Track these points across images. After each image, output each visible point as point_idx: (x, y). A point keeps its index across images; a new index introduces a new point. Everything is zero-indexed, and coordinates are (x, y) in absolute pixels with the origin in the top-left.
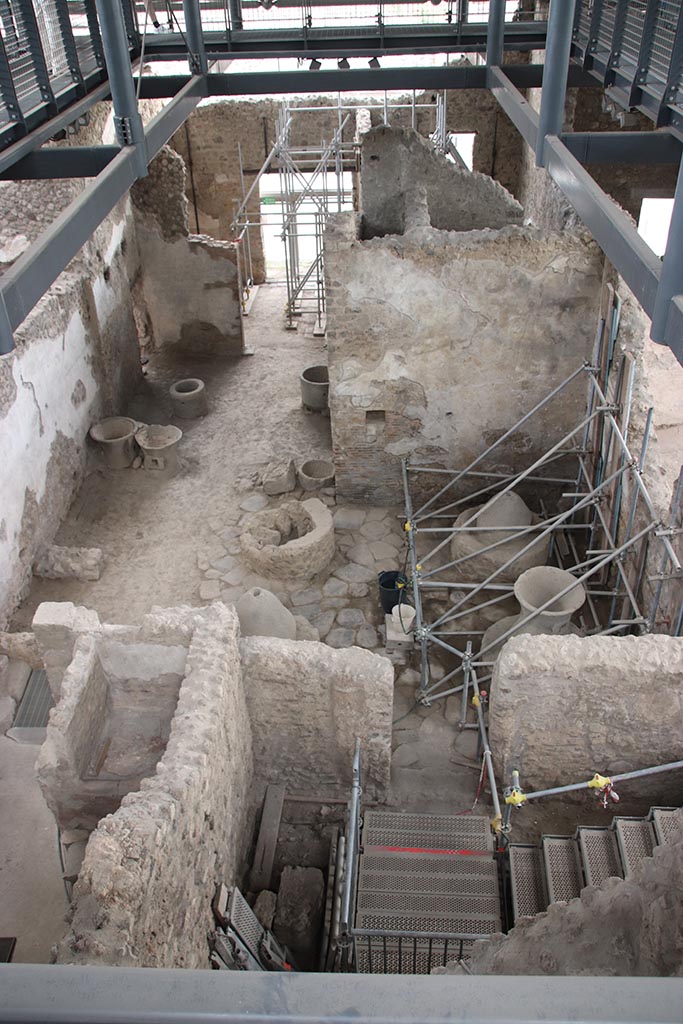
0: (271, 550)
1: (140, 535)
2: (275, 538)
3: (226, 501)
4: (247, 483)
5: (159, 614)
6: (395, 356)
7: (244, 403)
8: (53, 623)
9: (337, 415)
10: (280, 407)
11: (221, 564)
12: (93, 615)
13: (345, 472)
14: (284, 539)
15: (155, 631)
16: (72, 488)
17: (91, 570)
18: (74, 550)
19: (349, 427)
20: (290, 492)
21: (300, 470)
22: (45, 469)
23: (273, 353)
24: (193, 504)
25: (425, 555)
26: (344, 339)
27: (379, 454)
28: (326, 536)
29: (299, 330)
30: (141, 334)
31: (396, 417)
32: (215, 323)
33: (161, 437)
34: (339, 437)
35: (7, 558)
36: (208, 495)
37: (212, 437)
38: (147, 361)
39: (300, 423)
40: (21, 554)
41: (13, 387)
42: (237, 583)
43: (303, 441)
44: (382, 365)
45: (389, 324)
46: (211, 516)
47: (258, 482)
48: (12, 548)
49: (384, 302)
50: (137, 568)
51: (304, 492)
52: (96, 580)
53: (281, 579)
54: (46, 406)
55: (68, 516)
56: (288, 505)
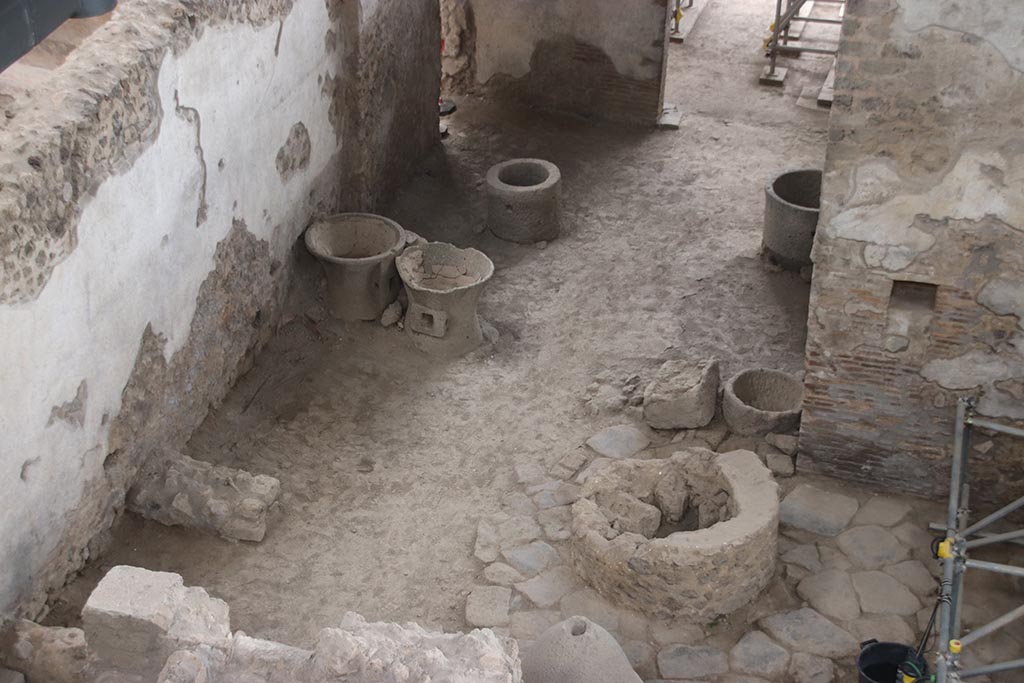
0: (631, 544)
1: (367, 465)
2: (646, 521)
3: (560, 425)
4: (611, 395)
5: (355, 631)
6: (983, 166)
7: (638, 226)
8: (128, 612)
9: (827, 278)
10: (714, 247)
11: (523, 555)
12: (218, 609)
13: (826, 407)
14: (665, 528)
15: (339, 667)
16: (245, 344)
17: (248, 520)
18: (224, 472)
19: (850, 309)
20: (698, 429)
21: (728, 387)
22: (194, 293)
23: (719, 130)
24: (489, 419)
25: (982, 624)
26: (868, 115)
27: (909, 378)
28: (758, 536)
29: (788, 89)
30: (449, 48)
31: (960, 303)
32: (607, 47)
33: (448, 270)
34: (823, 327)
35: (76, 463)
36: (524, 407)
37: (557, 287)
38: (454, 109)
39: (749, 287)
40: (109, 460)
41: (155, 111)
42: (550, 602)
43: (748, 328)
44: (947, 182)
45: (981, 92)
46: (520, 450)
47: (636, 396)
48: (89, 445)
49: (980, 39)
50: (348, 535)
51: (729, 434)
52: (255, 543)
53: (644, 611)
54: (221, 164)
55: (226, 400)
56: (687, 455)
